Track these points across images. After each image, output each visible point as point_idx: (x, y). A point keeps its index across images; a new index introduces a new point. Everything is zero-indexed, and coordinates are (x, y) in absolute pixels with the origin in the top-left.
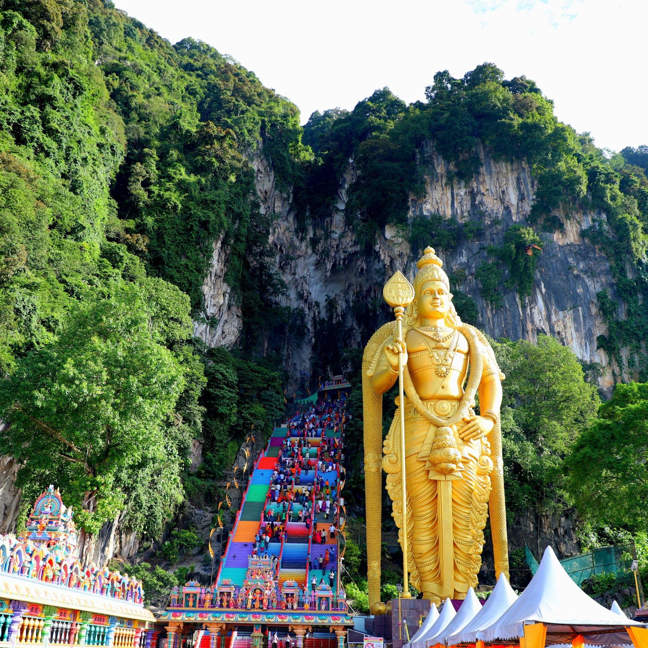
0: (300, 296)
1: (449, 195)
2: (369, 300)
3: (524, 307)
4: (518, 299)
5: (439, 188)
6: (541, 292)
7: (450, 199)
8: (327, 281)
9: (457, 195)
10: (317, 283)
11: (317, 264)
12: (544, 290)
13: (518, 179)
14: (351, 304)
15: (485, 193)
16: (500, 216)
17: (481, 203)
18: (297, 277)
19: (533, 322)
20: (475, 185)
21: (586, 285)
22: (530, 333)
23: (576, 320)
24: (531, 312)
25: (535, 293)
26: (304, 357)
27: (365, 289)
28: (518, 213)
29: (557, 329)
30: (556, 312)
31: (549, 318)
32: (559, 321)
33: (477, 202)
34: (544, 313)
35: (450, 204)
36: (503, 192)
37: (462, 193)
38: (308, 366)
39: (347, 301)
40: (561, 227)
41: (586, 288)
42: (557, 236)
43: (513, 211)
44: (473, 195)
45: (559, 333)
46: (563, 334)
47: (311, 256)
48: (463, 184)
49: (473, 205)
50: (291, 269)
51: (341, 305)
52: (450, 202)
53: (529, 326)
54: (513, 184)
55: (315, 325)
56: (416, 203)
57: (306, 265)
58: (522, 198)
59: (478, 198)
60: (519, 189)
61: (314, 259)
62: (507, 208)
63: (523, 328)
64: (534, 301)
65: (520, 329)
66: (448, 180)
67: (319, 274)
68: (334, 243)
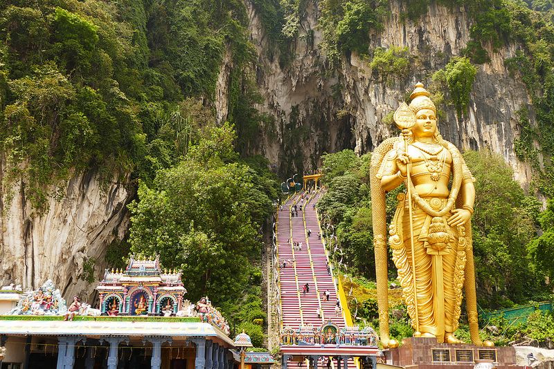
0: (271, 106)
1: (402, 32)
2: (324, 109)
3: (460, 122)
4: (456, 116)
5: (394, 26)
6: (474, 110)
7: (403, 35)
8: (291, 94)
9: (409, 32)
10: (283, 96)
11: (284, 81)
12: (475, 109)
13: (457, 21)
14: (310, 112)
15: (431, 31)
16: (442, 50)
17: (427, 39)
18: (269, 91)
19: (466, 133)
20: (422, 24)
21: (507, 106)
22: (464, 141)
23: (499, 132)
24: (466, 125)
25: (469, 111)
26: (273, 153)
27: (321, 101)
28: (456, 48)
29: (484, 139)
30: (484, 126)
31: (479, 131)
32: (486, 132)
33: (424, 39)
34: (475, 127)
35: (402, 40)
36: (445, 31)
37: (413, 31)
38: (277, 161)
39: (307, 111)
40: (488, 61)
41: (507, 107)
42: (485, 67)
43: (452, 46)
44: (420, 32)
45: (486, 142)
46: (489, 142)
47: (279, 74)
48: (413, 24)
49: (421, 41)
50: (265, 85)
51: (302, 113)
52: (402, 37)
53: (464, 137)
54: (452, 25)
55: (282, 129)
56: (375, 38)
57: (276, 81)
58: (459, 36)
59: (425, 35)
60: (457, 29)
61: (282, 76)
62: (447, 45)
63: (460, 137)
64: (467, 118)
65: (457, 138)
66: (401, 20)
67: (285, 89)
68: (299, 64)
